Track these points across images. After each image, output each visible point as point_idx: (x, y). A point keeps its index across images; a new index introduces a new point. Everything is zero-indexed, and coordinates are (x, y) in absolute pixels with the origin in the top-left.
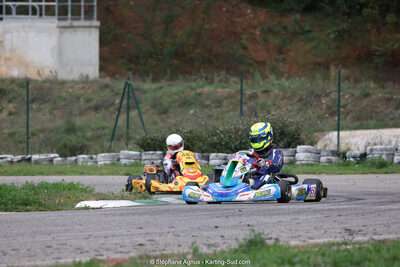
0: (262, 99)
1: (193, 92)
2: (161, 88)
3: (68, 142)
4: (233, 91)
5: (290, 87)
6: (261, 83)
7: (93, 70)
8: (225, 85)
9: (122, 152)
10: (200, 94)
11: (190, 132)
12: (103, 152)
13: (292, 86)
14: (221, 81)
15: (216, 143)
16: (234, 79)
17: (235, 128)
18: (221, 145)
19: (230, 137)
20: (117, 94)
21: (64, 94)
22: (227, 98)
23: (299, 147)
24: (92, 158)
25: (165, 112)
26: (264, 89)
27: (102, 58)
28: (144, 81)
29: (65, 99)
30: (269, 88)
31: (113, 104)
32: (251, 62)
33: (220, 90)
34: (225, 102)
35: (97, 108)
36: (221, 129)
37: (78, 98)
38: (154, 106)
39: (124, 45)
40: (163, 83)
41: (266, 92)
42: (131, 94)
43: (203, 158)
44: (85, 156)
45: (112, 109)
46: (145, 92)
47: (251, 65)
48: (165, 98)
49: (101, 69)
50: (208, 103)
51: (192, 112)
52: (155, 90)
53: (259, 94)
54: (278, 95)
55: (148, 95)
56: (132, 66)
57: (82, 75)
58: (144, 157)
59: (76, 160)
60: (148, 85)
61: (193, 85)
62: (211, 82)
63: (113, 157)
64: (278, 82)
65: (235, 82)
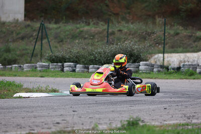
0: (118, 34)
1: (78, 30)
2: (60, 27)
3: (6, 57)
4: (101, 30)
5: (133, 28)
6: (117, 26)
7: (21, 17)
8: (96, 26)
9: (38, 63)
10: (82, 31)
11: (78, 53)
12: (27, 63)
13: (135, 28)
14: (94, 24)
15: (93, 59)
16: (102, 23)
17: (104, 51)
18: (96, 60)
19: (101, 56)
20: (35, 30)
21: (4, 30)
22: (97, 34)
23: (141, 62)
24: (20, 67)
25: (62, 41)
26: (118, 29)
27: (26, 10)
28: (50, 23)
29: (4, 33)
30: (122, 29)
31: (32, 36)
32: (110, 13)
33: (93, 29)
34: (96, 36)
35: (23, 38)
36: (96, 51)
37: (12, 32)
38: (56, 38)
39: (39, 3)
40: (61, 24)
41: (120, 31)
42: (44, 30)
43: (85, 68)
44: (17, 65)
45: (31, 39)
46: (50, 29)
47: (110, 15)
48: (62, 33)
49: (25, 16)
50: (86, 36)
51: (77, 41)
52: (56, 29)
53: (116, 32)
54: (126, 33)
55: (52, 31)
56: (43, 14)
57: (15, 19)
58: (51, 67)
59: (11, 68)
60: (53, 26)
61: (78, 26)
62: (89, 24)
63: (33, 66)
64: (126, 25)
65: (102, 25)
